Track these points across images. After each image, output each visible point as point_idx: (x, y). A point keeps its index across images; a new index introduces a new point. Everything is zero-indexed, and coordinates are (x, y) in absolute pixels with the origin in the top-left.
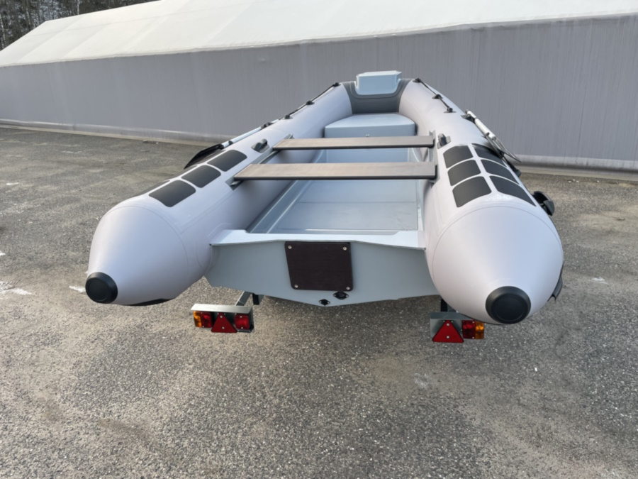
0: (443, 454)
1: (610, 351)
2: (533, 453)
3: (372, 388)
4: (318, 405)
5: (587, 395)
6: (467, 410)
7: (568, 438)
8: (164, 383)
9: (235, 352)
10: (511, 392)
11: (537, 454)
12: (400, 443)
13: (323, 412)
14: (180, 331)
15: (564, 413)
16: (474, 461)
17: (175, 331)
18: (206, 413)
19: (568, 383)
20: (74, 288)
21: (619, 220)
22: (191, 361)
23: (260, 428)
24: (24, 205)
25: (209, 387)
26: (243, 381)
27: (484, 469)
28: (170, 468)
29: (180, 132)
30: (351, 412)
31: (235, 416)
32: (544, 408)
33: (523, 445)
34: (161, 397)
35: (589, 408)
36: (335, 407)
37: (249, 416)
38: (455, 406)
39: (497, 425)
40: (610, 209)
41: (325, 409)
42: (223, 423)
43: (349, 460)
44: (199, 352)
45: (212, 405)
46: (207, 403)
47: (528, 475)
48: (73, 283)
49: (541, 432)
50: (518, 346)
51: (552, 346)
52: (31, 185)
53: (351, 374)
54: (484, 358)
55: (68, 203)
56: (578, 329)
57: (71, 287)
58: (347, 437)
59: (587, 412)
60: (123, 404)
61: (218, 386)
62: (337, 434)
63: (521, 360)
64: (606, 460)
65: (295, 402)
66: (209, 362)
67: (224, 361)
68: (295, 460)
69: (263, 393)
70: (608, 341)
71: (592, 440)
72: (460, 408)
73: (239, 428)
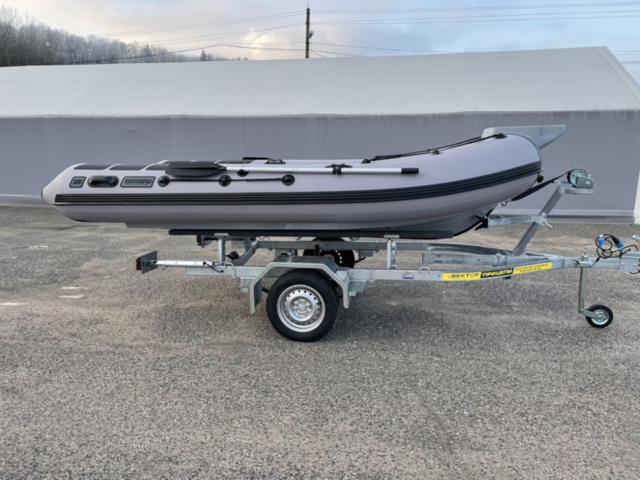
0: (426, 322)
2: (466, 316)
5: (474, 297)
6: (424, 309)
7: (477, 310)
8: (229, 325)
10: (439, 301)
11: (468, 316)
12: (403, 323)
14: (206, 305)
15: (469, 304)
16: (443, 322)
17: (202, 305)
19: (462, 295)
20: (67, 297)
22: (235, 315)
27: (449, 323)
29: (20, 196)
33: (460, 315)
38: (417, 308)
39: (443, 311)
47: (470, 322)
49: (464, 310)
59: (479, 302)
64: (499, 313)
71: (488, 309)
72: (420, 309)
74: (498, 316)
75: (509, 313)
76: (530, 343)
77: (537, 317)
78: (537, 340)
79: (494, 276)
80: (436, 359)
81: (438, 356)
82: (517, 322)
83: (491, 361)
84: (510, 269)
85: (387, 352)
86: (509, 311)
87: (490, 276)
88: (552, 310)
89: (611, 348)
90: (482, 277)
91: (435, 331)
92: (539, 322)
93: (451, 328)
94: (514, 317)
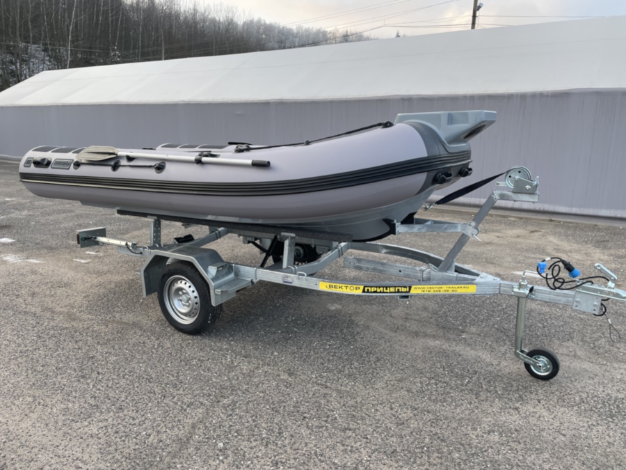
2: (391, 334)
5: (435, 314)
6: (357, 318)
7: (415, 329)
10: (388, 312)
11: (393, 335)
12: (310, 330)
13: (262, 318)
15: (417, 321)
19: (425, 309)
20: (78, 260)
21: (499, 237)
24: (25, 212)
27: (359, 339)
30: (281, 318)
33: (387, 331)
39: (373, 324)
40: (494, 231)
47: (385, 342)
48: (76, 257)
49: (400, 327)
52: (28, 201)
55: (64, 212)
57: (75, 260)
59: (432, 320)
60: (123, 313)
64: (434, 338)
71: (430, 330)
74: (428, 341)
75: (448, 339)
76: (418, 380)
77: (477, 351)
78: (430, 379)
79: (380, 292)
80: (284, 377)
81: (290, 374)
82: (442, 352)
83: (339, 391)
84: (405, 287)
85: (246, 359)
86: (452, 336)
87: (376, 292)
89: (517, 409)
90: (364, 291)
91: (330, 345)
92: (470, 358)
93: (353, 345)
94: (447, 345)
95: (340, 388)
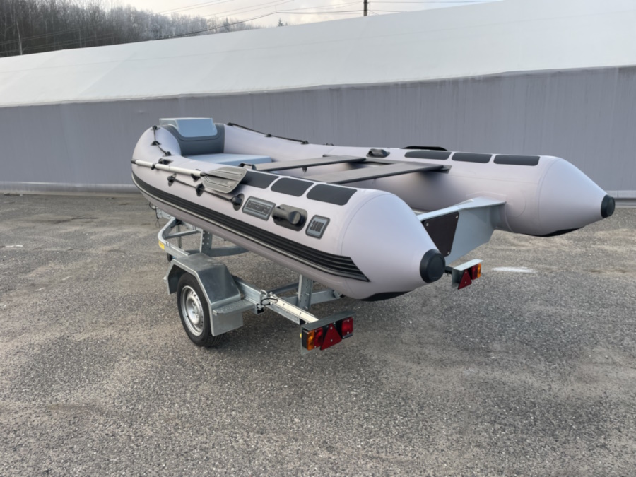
0: (354, 378)
1: (458, 306)
2: (416, 368)
3: (292, 349)
4: (251, 366)
5: (446, 332)
6: (366, 352)
7: (438, 356)
8: (103, 372)
9: (165, 344)
10: (396, 337)
11: (419, 368)
12: (322, 377)
13: (256, 369)
14: (105, 337)
15: (433, 344)
16: (377, 378)
17: (101, 336)
18: (152, 386)
19: (433, 327)
22: (124, 355)
23: (205, 388)
25: (149, 369)
26: (180, 361)
27: (385, 381)
28: (132, 424)
29: (47, 183)
30: (279, 366)
31: (180, 383)
32: (420, 343)
33: (409, 365)
34: (105, 382)
35: (449, 339)
36: (265, 365)
37: (193, 382)
38: (358, 351)
39: (389, 357)
41: (258, 367)
42: (171, 389)
43: (285, 393)
44: (130, 348)
45: (156, 380)
46: (150, 379)
47: (415, 379)
49: (419, 356)
50: (396, 311)
51: (420, 308)
53: (273, 344)
54: (373, 321)
56: (436, 297)
58: (280, 381)
59: (448, 341)
60: (67, 392)
61: (157, 368)
62: (271, 381)
63: (399, 319)
64: (464, 364)
65: (231, 367)
66: (143, 353)
67: (157, 351)
68: (240, 400)
69: (200, 366)
70: (456, 301)
71: (454, 355)
72: (361, 351)
73: (186, 390)
74: (461, 370)
75: (479, 364)
76: (480, 427)
77: (517, 374)
78: (492, 423)
80: (324, 454)
81: (330, 449)
82: (484, 383)
83: (400, 463)
85: (263, 436)
86: (482, 359)
88: (547, 359)
89: (604, 446)
91: (356, 396)
92: (515, 385)
93: (382, 391)
94: (483, 373)
95: (399, 458)
